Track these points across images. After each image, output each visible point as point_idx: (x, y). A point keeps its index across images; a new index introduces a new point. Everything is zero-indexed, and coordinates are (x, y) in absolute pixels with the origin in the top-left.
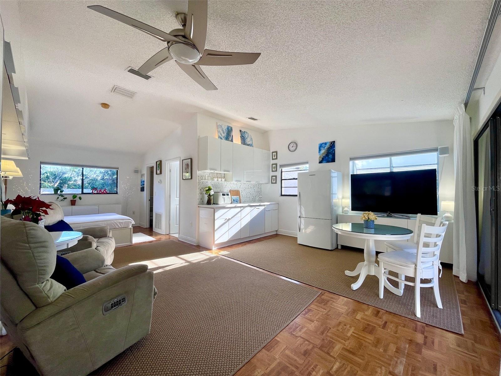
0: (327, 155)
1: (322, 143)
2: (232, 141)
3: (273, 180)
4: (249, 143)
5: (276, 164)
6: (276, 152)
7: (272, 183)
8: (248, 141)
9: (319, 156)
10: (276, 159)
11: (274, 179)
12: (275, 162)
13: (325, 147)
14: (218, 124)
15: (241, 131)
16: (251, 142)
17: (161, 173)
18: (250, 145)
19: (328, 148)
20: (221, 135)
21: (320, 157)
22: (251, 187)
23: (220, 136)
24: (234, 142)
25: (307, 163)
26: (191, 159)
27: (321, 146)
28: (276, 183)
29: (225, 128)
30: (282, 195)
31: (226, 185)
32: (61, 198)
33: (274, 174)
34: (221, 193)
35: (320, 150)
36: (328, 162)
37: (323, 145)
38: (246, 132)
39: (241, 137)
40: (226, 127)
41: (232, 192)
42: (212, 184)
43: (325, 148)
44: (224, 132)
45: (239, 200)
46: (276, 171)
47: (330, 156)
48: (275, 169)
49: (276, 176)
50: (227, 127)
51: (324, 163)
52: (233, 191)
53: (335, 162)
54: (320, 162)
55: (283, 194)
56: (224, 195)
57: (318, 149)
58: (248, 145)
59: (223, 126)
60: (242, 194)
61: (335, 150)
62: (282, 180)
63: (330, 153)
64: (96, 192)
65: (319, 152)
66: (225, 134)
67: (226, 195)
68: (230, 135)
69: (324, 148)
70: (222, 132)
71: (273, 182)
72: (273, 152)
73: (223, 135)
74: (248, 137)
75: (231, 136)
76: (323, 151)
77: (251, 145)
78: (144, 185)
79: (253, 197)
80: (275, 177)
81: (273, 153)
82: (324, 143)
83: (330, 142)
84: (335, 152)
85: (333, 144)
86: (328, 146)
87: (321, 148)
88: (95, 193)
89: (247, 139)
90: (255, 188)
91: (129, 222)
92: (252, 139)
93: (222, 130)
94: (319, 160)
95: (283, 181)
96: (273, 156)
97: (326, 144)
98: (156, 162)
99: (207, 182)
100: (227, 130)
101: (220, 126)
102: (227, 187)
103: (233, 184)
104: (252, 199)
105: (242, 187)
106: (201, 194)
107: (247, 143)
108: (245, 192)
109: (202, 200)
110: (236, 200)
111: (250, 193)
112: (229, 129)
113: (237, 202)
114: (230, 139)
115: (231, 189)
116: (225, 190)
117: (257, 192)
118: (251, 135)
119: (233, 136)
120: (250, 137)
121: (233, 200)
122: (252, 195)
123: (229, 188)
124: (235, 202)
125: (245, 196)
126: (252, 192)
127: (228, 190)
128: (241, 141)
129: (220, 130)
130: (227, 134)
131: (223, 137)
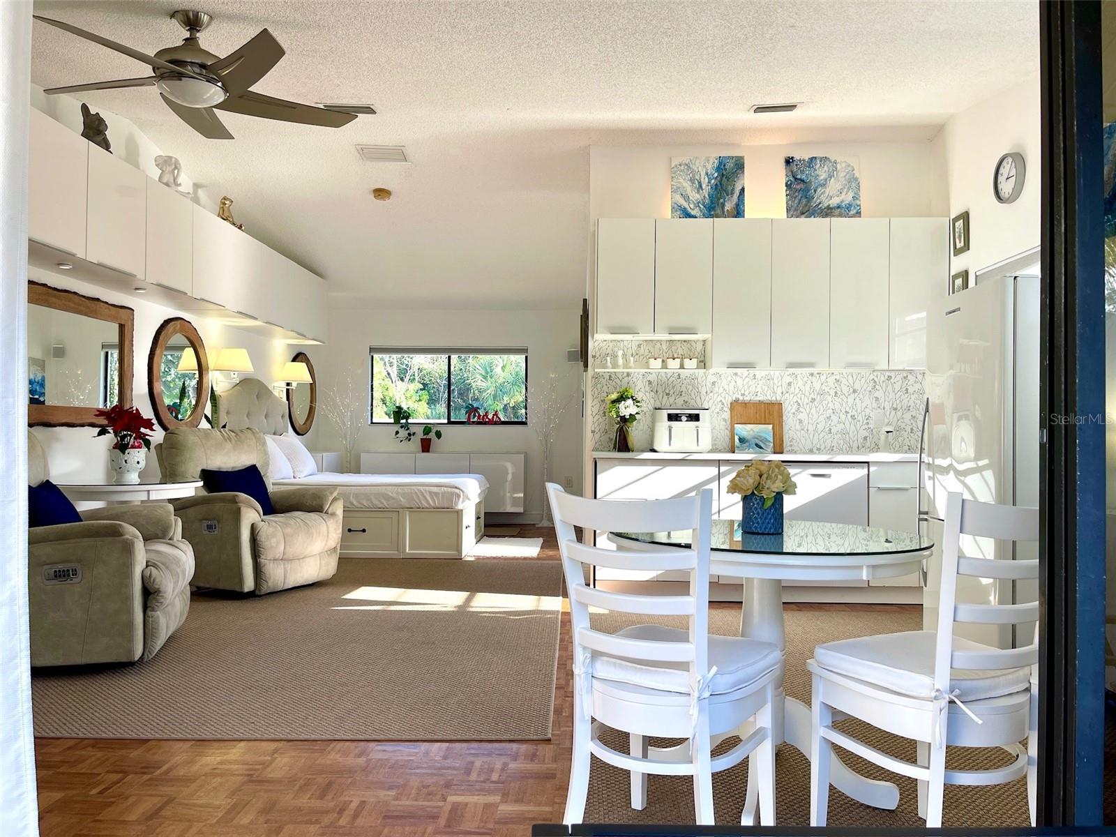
2: (738, 212)
4: (834, 202)
5: (965, 275)
6: (966, 216)
8: (830, 193)
10: (966, 247)
14: (676, 161)
15: (789, 161)
16: (851, 195)
18: (839, 207)
20: (686, 198)
22: (857, 386)
24: (747, 215)
31: (714, 383)
32: (403, 433)
38: (825, 159)
39: (788, 186)
40: (711, 166)
41: (737, 409)
42: (650, 382)
44: (701, 186)
45: (771, 439)
50: (716, 164)
52: (745, 404)
58: (828, 212)
59: (699, 165)
64: (476, 419)
66: (707, 190)
67: (684, 418)
68: (730, 188)
70: (689, 189)
72: (955, 220)
73: (695, 196)
74: (831, 177)
75: (732, 194)
77: (849, 207)
79: (864, 433)
88: (473, 422)
89: (823, 185)
90: (879, 394)
91: (452, 494)
92: (857, 179)
93: (692, 180)
96: (956, 235)
99: (628, 375)
100: (716, 175)
101: (682, 168)
102: (716, 389)
103: (749, 379)
104: (861, 440)
105: (797, 391)
106: (605, 416)
107: (820, 203)
108: (818, 409)
109: (607, 436)
110: (754, 441)
111: (849, 415)
112: (726, 169)
113: (761, 448)
114: (726, 204)
115: (741, 398)
116: (712, 401)
117: (895, 409)
118: (849, 166)
119: (743, 189)
120: (842, 174)
121: (742, 440)
122: (859, 421)
123: (727, 395)
124: (749, 447)
125: (820, 427)
126: (859, 411)
127: (721, 401)
128: (790, 203)
129: (682, 181)
130: (716, 188)
131: (692, 206)
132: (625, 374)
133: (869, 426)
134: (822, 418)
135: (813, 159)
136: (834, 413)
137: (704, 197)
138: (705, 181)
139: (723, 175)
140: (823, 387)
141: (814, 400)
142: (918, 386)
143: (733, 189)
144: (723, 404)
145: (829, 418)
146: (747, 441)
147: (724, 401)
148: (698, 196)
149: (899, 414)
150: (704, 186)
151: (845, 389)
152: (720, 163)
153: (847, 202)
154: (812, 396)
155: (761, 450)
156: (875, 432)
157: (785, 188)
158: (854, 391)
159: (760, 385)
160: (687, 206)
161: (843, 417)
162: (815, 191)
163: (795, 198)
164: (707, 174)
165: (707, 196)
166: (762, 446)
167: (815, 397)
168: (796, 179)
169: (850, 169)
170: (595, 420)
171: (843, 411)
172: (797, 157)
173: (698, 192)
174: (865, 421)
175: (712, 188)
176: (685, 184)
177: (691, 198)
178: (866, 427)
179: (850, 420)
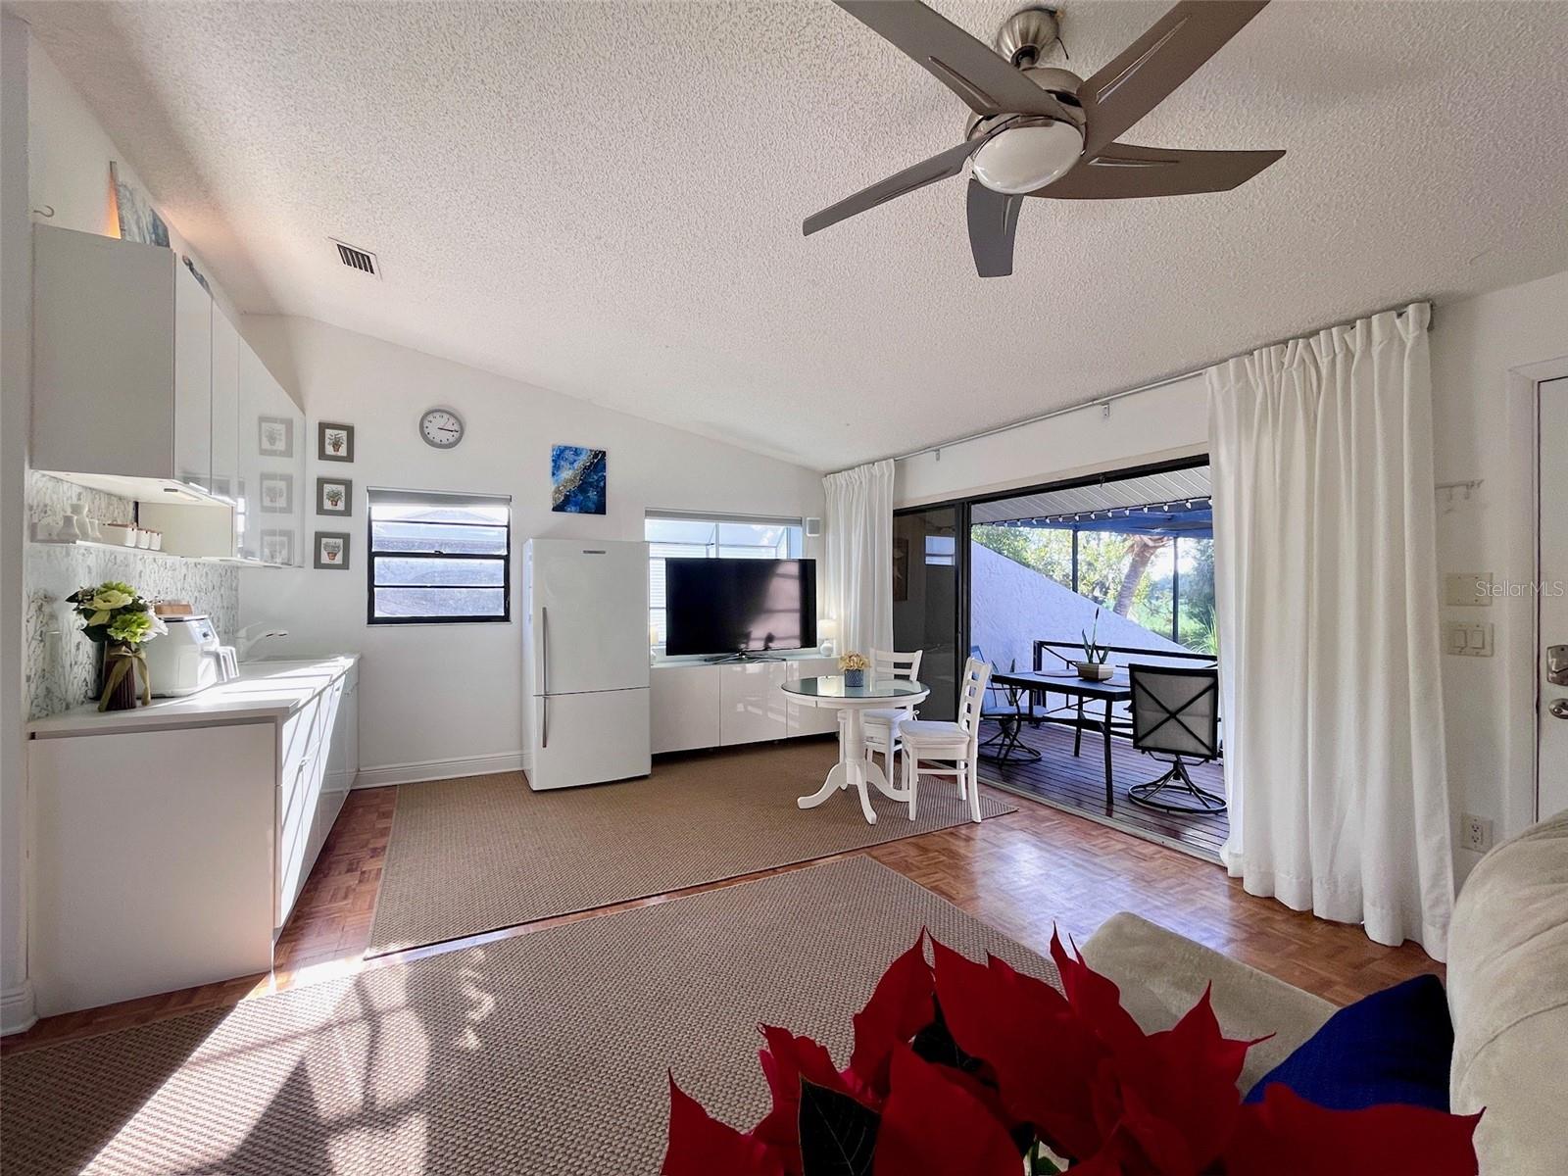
0: (583, 488)
1: (566, 448)
3: (324, 553)
7: (318, 564)
9: (553, 488)
10: (349, 458)
11: (334, 547)
12: (337, 470)
13: (575, 461)
19: (585, 468)
21: (557, 491)
25: (508, 501)
27: (560, 456)
28: (345, 566)
29: (146, 218)
30: (372, 620)
33: (334, 524)
35: (556, 468)
36: (584, 510)
37: (569, 455)
40: (149, 218)
43: (576, 465)
46: (347, 512)
47: (592, 494)
48: (341, 503)
49: (346, 538)
51: (571, 512)
53: (605, 514)
54: (558, 508)
55: (378, 614)
57: (549, 465)
61: (605, 477)
62: (372, 556)
63: (591, 484)
65: (553, 474)
69: (572, 463)
71: (325, 559)
76: (567, 474)
80: (340, 541)
81: (329, 431)
82: (570, 448)
83: (591, 451)
84: (605, 483)
85: (599, 460)
86: (583, 460)
87: (562, 463)
94: (555, 499)
95: (377, 560)
96: (327, 441)
97: (577, 452)
100: (153, 236)
102: (142, 584)
105: (188, 586)
109: (45, 684)
112: (159, 235)
142: (236, 580)
152: (154, 220)
159: (169, 578)
164: (147, 227)
167: (197, 595)
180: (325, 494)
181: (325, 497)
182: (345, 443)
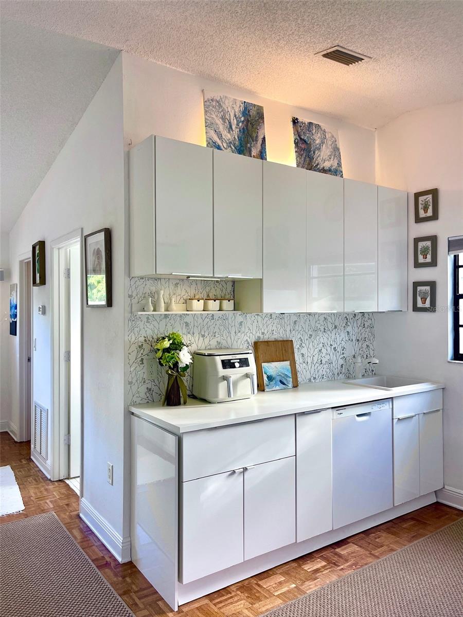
2: (262, 156)
3: (419, 299)
4: (327, 165)
5: (434, 239)
6: (434, 193)
7: (416, 309)
8: (323, 157)
10: (435, 217)
11: (425, 293)
12: (427, 229)
14: (209, 96)
15: (295, 121)
16: (336, 162)
17: (43, 282)
18: (329, 169)
20: (220, 136)
23: (216, 138)
24: (268, 159)
26: (108, 233)
28: (433, 308)
29: (234, 110)
30: (458, 356)
31: (241, 323)
33: (425, 274)
34: (218, 360)
38: (318, 126)
39: (296, 143)
40: (238, 109)
41: (262, 348)
42: (187, 326)
44: (231, 127)
45: (290, 375)
46: (434, 263)
48: (429, 257)
49: (432, 285)
50: (242, 109)
52: (267, 343)
56: (227, 364)
58: (324, 171)
59: (227, 105)
60: (304, 351)
62: (457, 297)
66: (236, 131)
67: (237, 365)
68: (254, 135)
70: (221, 128)
71: (420, 304)
72: (417, 195)
73: (227, 136)
74: (323, 143)
75: (257, 141)
77: (336, 170)
78: (16, 316)
79: (341, 362)
80: (428, 288)
81: (421, 199)
89: (319, 149)
90: (349, 329)
92: (338, 149)
93: (223, 118)
95: (461, 301)
96: (420, 206)
98: (34, 248)
100: (243, 119)
101: (214, 104)
102: (243, 329)
103: (267, 319)
104: (339, 368)
105: (300, 328)
106: (143, 363)
107: (318, 164)
108: (314, 344)
109: (145, 386)
110: (278, 378)
111: (332, 347)
112: (250, 116)
113: (284, 384)
114: (252, 149)
115: (262, 336)
116: (239, 341)
117: (358, 340)
118: (333, 137)
119: (264, 138)
120: (330, 143)
121: (270, 378)
122: (338, 352)
123: (251, 334)
124: (276, 384)
125: (315, 359)
126: (338, 344)
127: (247, 340)
128: (298, 159)
129: (214, 116)
130: (244, 132)
131: (225, 145)
132: (163, 316)
133: (344, 355)
134: (317, 350)
135: (310, 123)
136: (323, 346)
137: (234, 137)
138: (234, 122)
139: (248, 121)
140: (317, 325)
141: (311, 335)
142: (370, 322)
143: (257, 136)
144: (248, 343)
145: (320, 351)
146: (274, 379)
147: (249, 340)
148: (229, 135)
149: (360, 344)
150: (234, 127)
151: (330, 326)
152: (245, 108)
153: (334, 167)
154: (310, 333)
155: (284, 386)
156: (347, 360)
157: (294, 145)
158: (336, 327)
159: (275, 324)
160: (221, 144)
161: (329, 349)
162: (314, 152)
163: (302, 155)
164: (235, 116)
165: (236, 137)
166: (285, 382)
167: (311, 333)
168: (301, 139)
169: (333, 139)
170: (132, 369)
171: (329, 345)
172: (300, 120)
173: (229, 132)
174: (342, 352)
175: (240, 131)
176: (218, 121)
177: (224, 137)
178: (342, 356)
179: (333, 351)
180: (419, 249)
181: (419, 253)
182: (431, 204)
